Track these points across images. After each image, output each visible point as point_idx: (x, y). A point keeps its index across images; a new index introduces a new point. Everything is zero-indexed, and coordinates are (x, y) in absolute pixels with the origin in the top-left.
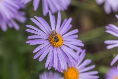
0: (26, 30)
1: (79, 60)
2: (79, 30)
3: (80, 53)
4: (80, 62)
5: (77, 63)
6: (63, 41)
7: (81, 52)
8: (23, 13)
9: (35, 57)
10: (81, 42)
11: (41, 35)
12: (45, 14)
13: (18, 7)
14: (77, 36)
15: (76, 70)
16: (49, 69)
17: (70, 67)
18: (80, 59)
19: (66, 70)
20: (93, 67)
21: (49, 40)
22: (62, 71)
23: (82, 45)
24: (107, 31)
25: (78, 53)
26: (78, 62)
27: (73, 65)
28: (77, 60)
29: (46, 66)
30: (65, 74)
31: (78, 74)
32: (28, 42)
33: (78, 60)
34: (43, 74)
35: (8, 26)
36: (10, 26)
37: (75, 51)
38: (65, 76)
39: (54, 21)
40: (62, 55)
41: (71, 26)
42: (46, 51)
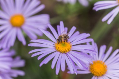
0: (32, 56)
16: (76, 74)
21: (58, 51)
32: (41, 65)
36: (15, 75)
42: (62, 61)
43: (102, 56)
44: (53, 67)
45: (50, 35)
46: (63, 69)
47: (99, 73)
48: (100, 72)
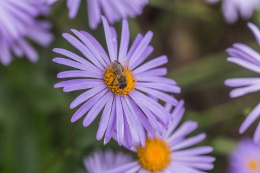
0: (54, 60)
1: (170, 122)
2: (169, 58)
3: (173, 108)
4: (172, 126)
5: (167, 129)
6: (134, 81)
7: (175, 105)
8: (46, 25)
9: (74, 119)
10: (174, 83)
11: (87, 69)
12: (93, 24)
13: (33, 11)
14: (164, 71)
15: (164, 146)
16: (105, 143)
17: (152, 138)
18: (172, 120)
19: (143, 144)
20: (202, 137)
21: (104, 81)
22: (133, 149)
23: (177, 90)
24: (230, 59)
25: (168, 107)
26: (169, 126)
27: (157, 134)
28: (165, 122)
29: (99, 136)
30: (140, 155)
31: (168, 153)
32: (57, 86)
33: (168, 123)
34: (93, 157)
35: (12, 53)
36: (19, 52)
37: (162, 103)
38: (141, 159)
39: (115, 40)
40: (133, 112)
41: (151, 49)
42: (97, 105)
43: (177, 139)
44: (74, 105)
45: (114, 43)
46: (87, 122)
47: (149, 165)
48: (152, 165)
